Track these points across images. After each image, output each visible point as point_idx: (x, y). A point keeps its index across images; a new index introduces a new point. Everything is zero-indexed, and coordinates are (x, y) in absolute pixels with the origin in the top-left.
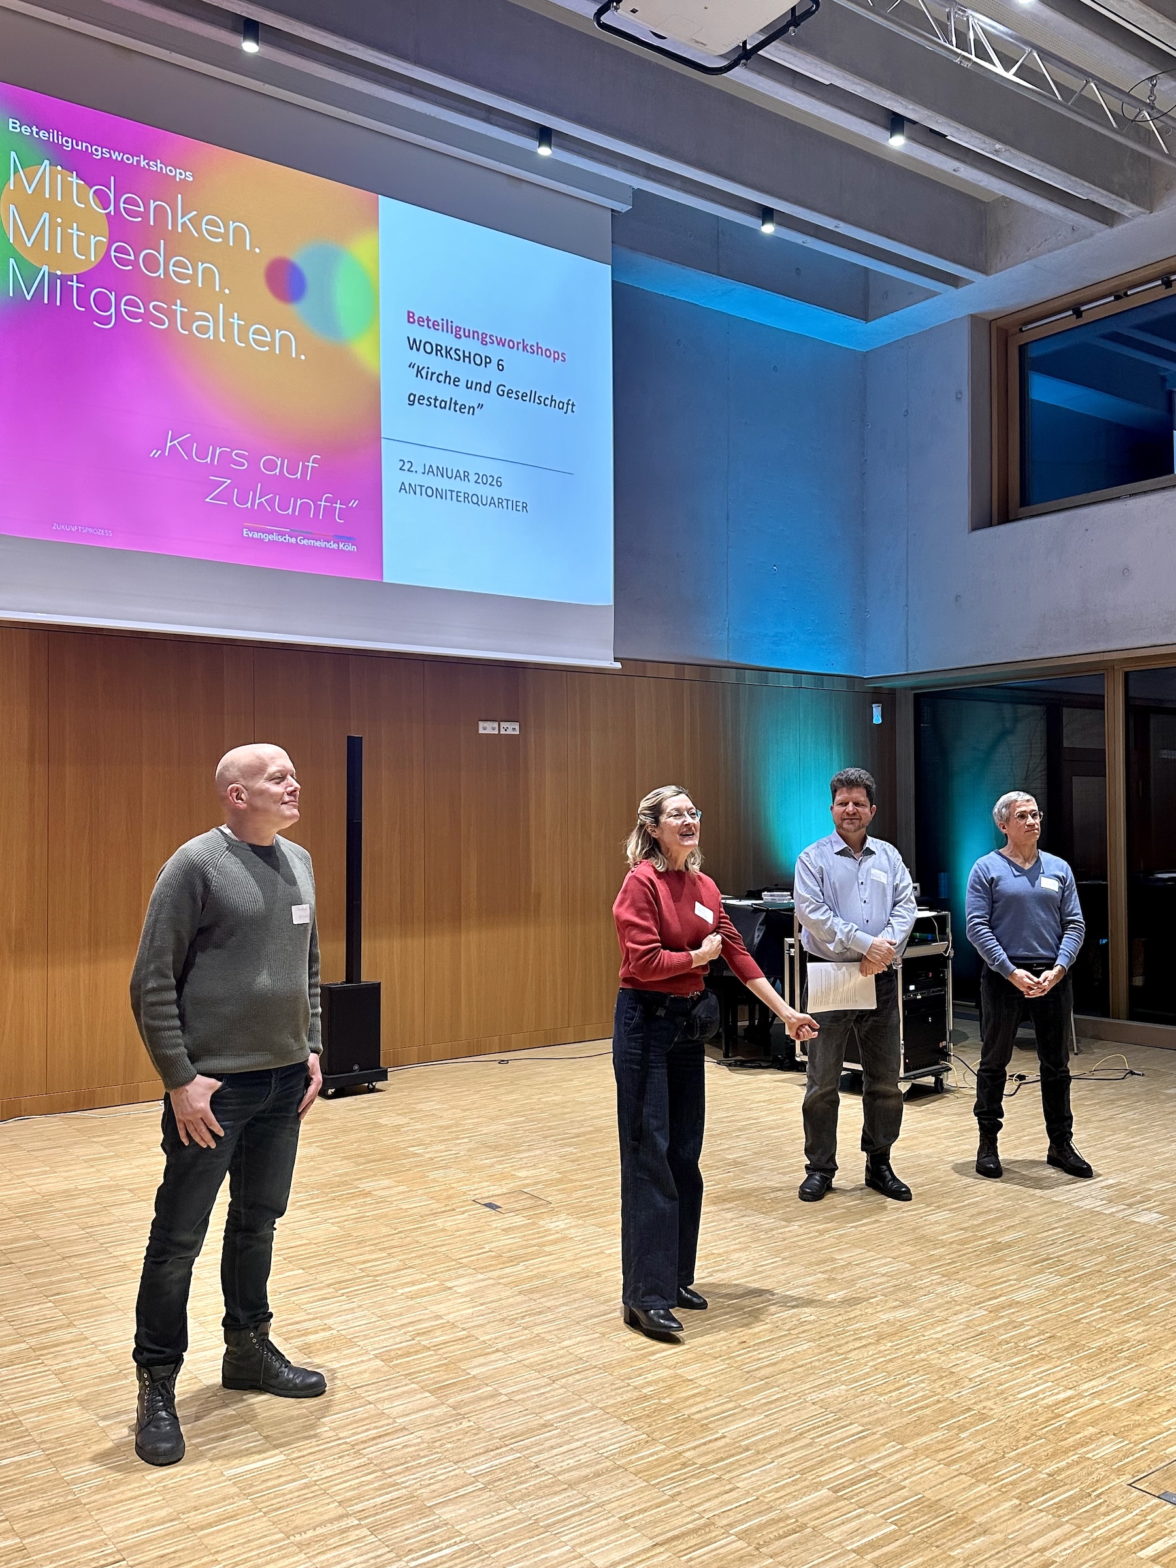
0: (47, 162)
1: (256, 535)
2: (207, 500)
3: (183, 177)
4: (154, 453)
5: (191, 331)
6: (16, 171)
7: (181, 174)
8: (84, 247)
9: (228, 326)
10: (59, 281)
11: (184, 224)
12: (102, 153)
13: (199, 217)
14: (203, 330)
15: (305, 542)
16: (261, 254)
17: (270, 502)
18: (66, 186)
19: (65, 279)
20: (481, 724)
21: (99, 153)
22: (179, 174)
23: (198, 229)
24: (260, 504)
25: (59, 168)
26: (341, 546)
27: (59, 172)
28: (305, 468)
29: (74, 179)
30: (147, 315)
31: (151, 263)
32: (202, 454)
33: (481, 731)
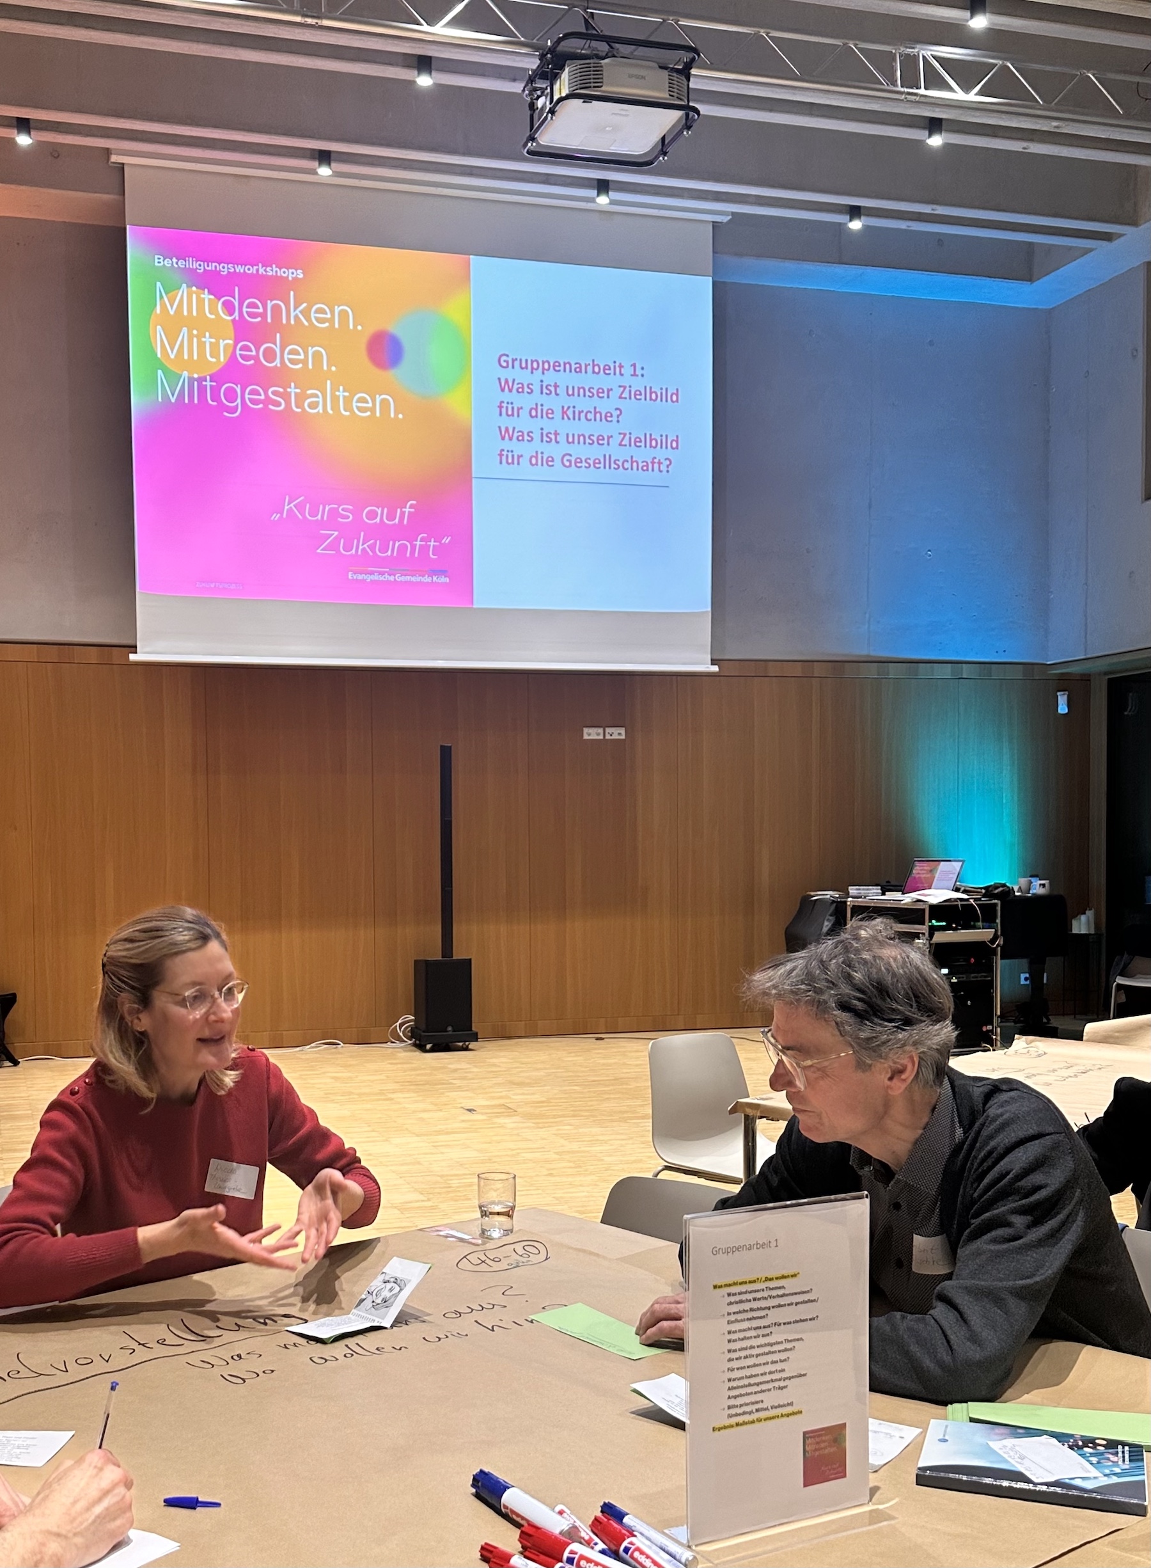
0: (184, 285)
1: (360, 577)
2: (319, 551)
3: (294, 276)
4: (275, 517)
5: (304, 409)
6: (161, 297)
7: (293, 273)
8: (215, 353)
9: (335, 399)
10: (196, 383)
11: (296, 317)
12: (228, 268)
13: (309, 308)
14: (313, 406)
15: (403, 579)
16: (363, 331)
17: (372, 547)
18: (200, 302)
19: (201, 380)
20: (586, 730)
21: (225, 269)
22: (290, 274)
23: (308, 319)
24: (364, 549)
25: (194, 288)
26: (435, 578)
27: (195, 292)
28: (403, 514)
29: (206, 296)
30: (268, 401)
31: (270, 355)
32: (314, 513)
33: (586, 737)
